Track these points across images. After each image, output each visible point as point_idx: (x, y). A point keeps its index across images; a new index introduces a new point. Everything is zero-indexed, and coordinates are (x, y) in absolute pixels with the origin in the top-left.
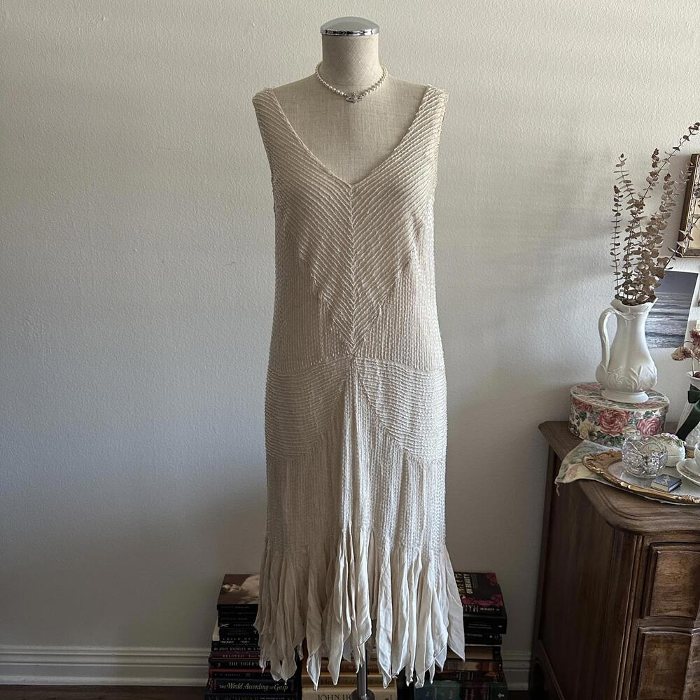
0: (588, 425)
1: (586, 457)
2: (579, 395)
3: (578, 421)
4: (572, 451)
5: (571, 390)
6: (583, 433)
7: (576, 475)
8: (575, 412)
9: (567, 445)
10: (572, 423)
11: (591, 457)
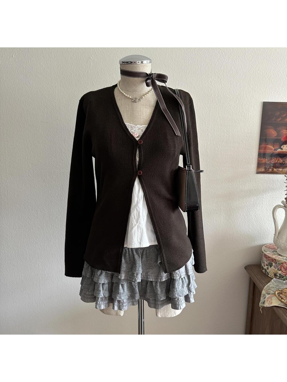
0: (273, 269)
1: (277, 292)
2: (268, 252)
3: (267, 267)
4: (266, 286)
5: (262, 248)
6: (271, 274)
7: (271, 302)
8: (266, 262)
9: (263, 281)
10: (264, 267)
11: (279, 292)
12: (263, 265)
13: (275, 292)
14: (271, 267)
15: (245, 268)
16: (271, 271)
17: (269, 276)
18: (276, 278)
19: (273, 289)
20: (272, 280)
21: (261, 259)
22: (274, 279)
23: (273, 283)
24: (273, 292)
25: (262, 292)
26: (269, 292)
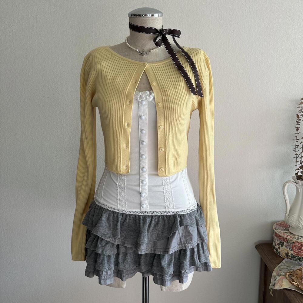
0: (285, 249)
1: (288, 274)
2: (279, 231)
3: (279, 246)
4: (277, 267)
5: (273, 226)
6: (282, 254)
7: (282, 285)
8: (277, 241)
9: (274, 262)
10: (275, 246)
11: (290, 273)
12: (274, 244)
13: (286, 274)
14: (282, 246)
15: (256, 247)
16: (283, 250)
17: (281, 256)
18: (288, 258)
19: (284, 271)
20: (284, 261)
21: (272, 238)
22: (286, 259)
23: (284, 264)
24: (284, 274)
25: (273, 274)
26: (280, 274)
